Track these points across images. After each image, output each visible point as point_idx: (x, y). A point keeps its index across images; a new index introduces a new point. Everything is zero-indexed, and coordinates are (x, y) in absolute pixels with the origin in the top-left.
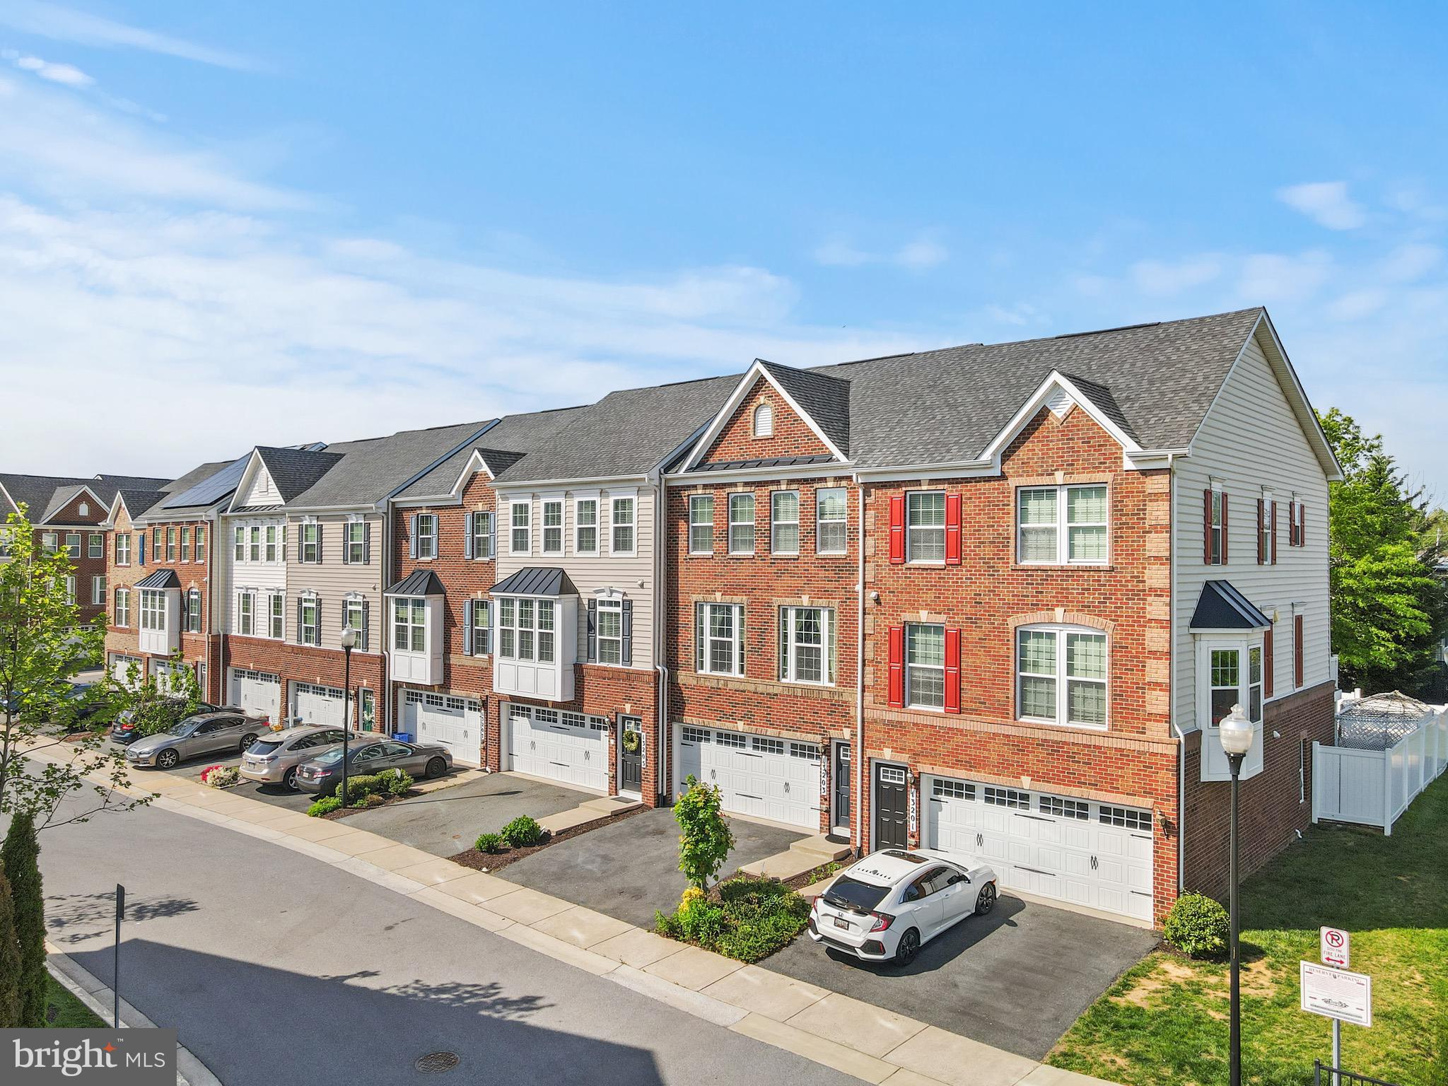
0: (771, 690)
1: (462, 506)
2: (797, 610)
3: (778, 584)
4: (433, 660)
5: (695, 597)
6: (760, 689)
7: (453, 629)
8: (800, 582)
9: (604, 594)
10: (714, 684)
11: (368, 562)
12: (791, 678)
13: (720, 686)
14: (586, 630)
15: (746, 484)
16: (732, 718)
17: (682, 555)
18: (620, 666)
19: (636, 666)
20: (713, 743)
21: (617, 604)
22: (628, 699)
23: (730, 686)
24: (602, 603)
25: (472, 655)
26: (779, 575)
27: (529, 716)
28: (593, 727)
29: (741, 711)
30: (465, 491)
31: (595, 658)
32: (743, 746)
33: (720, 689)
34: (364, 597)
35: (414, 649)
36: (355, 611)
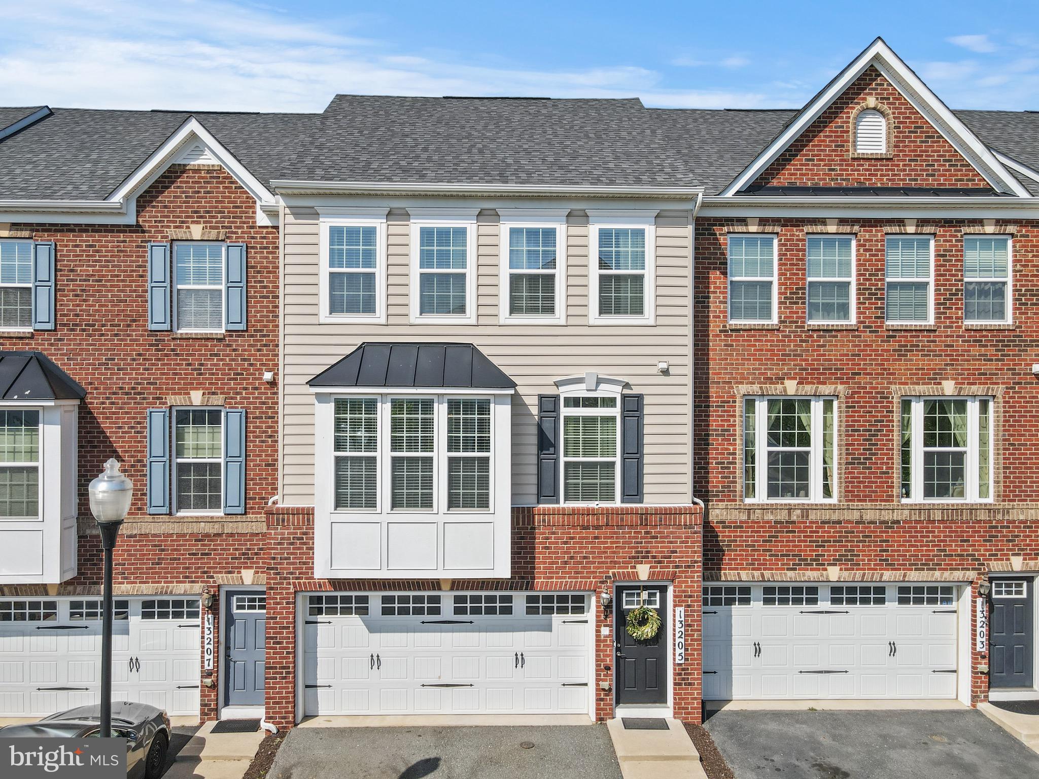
0: (887, 516)
1: (137, 228)
2: (925, 401)
3: (900, 366)
5: (743, 389)
6: (869, 516)
8: (938, 363)
9: (583, 386)
10: (782, 516)
13: (794, 518)
14: (534, 450)
15: (842, 221)
16: (819, 563)
17: (714, 327)
18: (617, 503)
19: (650, 502)
20: (757, 605)
21: (609, 402)
22: (641, 556)
23: (813, 516)
24: (574, 402)
25: (170, 514)
26: (902, 352)
27: (363, 611)
28: (531, 611)
29: (830, 552)
31: (555, 494)
32: (814, 601)
33: (794, 522)
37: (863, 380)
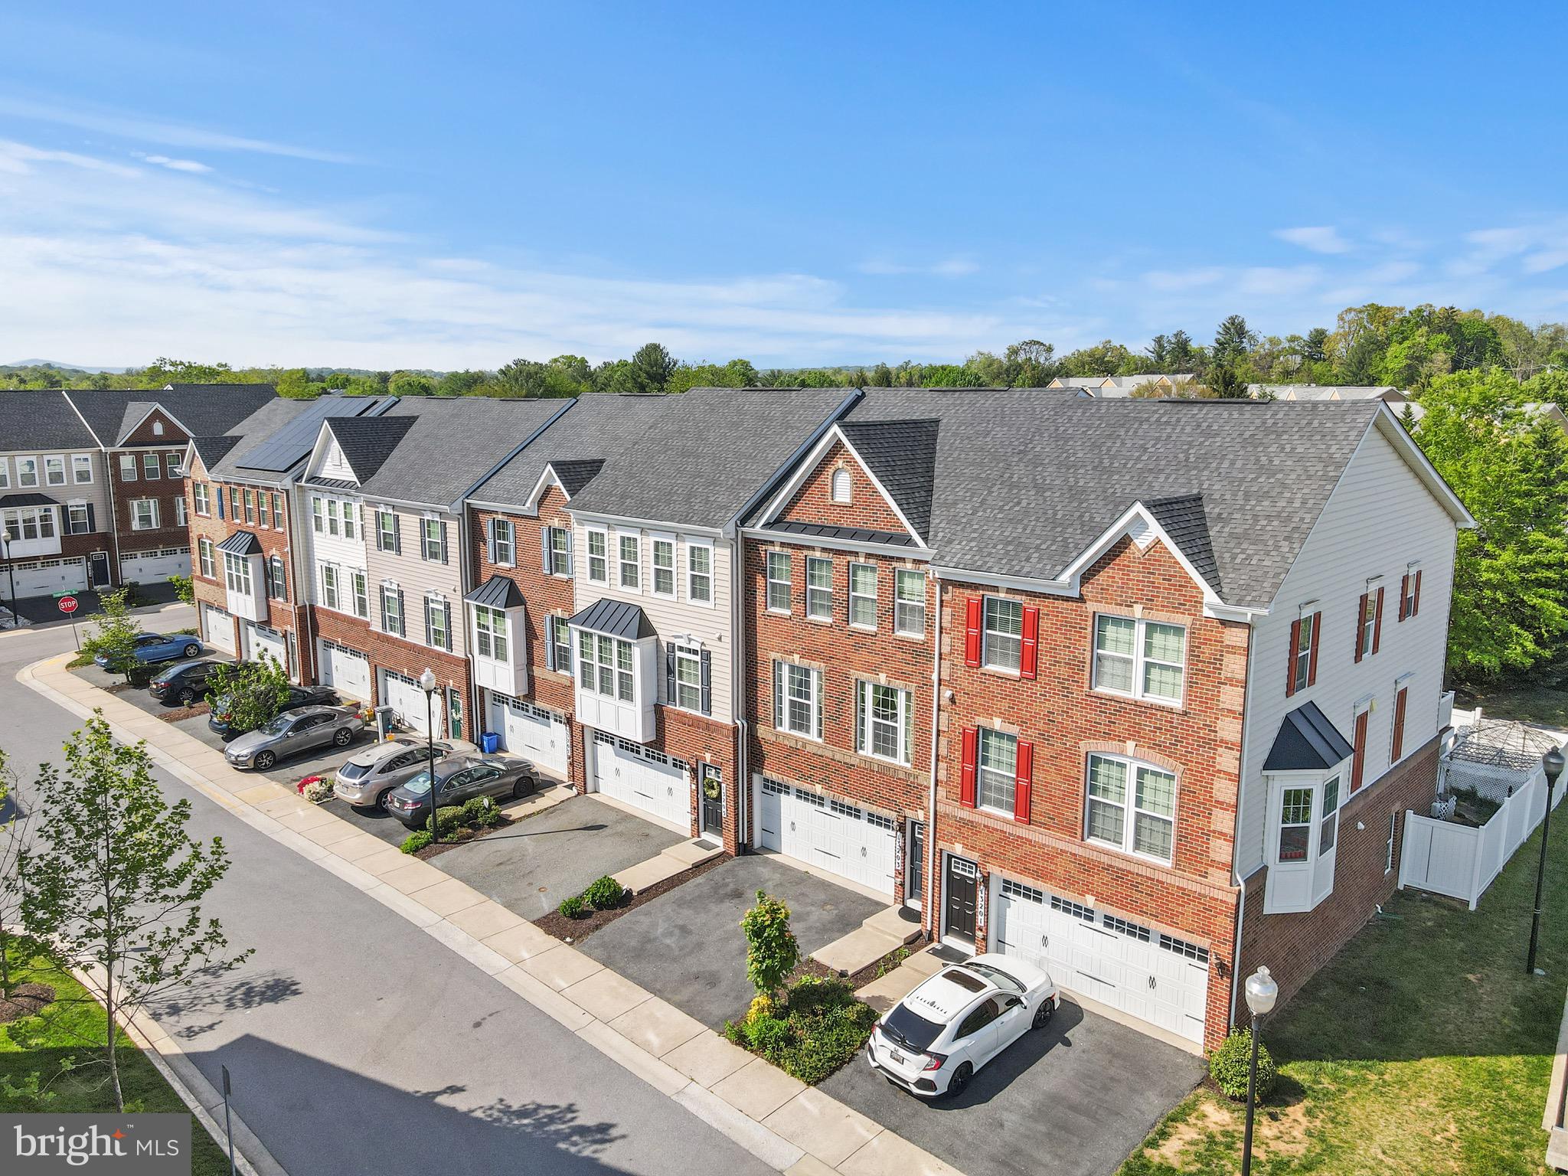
0: (848, 759)
1: (538, 518)
2: (874, 685)
3: (855, 657)
4: (516, 671)
5: (773, 655)
6: (837, 757)
7: (535, 642)
8: (877, 659)
9: (683, 640)
10: (793, 743)
11: (446, 560)
12: (868, 751)
13: (798, 747)
14: (665, 672)
15: (824, 550)
16: (810, 779)
17: (760, 611)
18: (699, 714)
19: (715, 717)
20: (793, 798)
21: (695, 652)
22: (707, 748)
23: (808, 748)
24: (681, 649)
25: (555, 671)
26: (857, 647)
27: (612, 746)
28: (675, 766)
29: (818, 774)
30: (541, 502)
31: (675, 701)
32: (821, 805)
33: (798, 749)
34: (445, 597)
35: (497, 657)
36: (437, 610)
37: (836, 663)
